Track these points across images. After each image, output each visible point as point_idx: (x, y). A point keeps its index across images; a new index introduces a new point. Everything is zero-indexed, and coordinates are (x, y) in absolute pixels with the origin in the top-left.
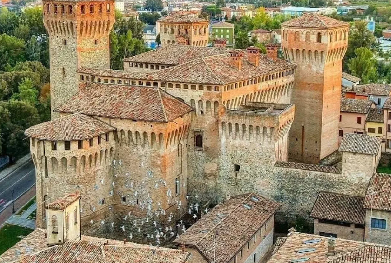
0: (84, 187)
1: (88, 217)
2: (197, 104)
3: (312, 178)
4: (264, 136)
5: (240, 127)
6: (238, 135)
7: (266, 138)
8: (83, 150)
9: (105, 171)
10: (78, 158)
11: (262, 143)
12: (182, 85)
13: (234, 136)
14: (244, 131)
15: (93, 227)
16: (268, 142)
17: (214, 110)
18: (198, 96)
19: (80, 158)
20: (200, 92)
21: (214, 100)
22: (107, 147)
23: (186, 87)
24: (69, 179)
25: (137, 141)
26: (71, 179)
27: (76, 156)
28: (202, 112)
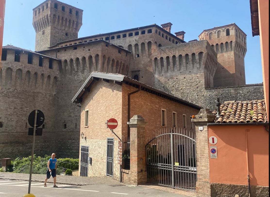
0: (20, 102)
1: (22, 134)
2: (133, 48)
3: (245, 95)
4: (193, 64)
5: (171, 60)
6: (169, 68)
7: (195, 65)
8: (20, 64)
9: (48, 97)
10: (14, 70)
11: (191, 71)
12: (121, 35)
13: (166, 69)
14: (174, 63)
15: (27, 146)
16: (197, 68)
17: (147, 50)
18: (134, 40)
19: (16, 70)
20: (135, 37)
21: (147, 41)
22: (50, 73)
23: (125, 36)
24: (3, 91)
25: (78, 69)
26: (6, 92)
27: (12, 68)
28: (138, 56)
